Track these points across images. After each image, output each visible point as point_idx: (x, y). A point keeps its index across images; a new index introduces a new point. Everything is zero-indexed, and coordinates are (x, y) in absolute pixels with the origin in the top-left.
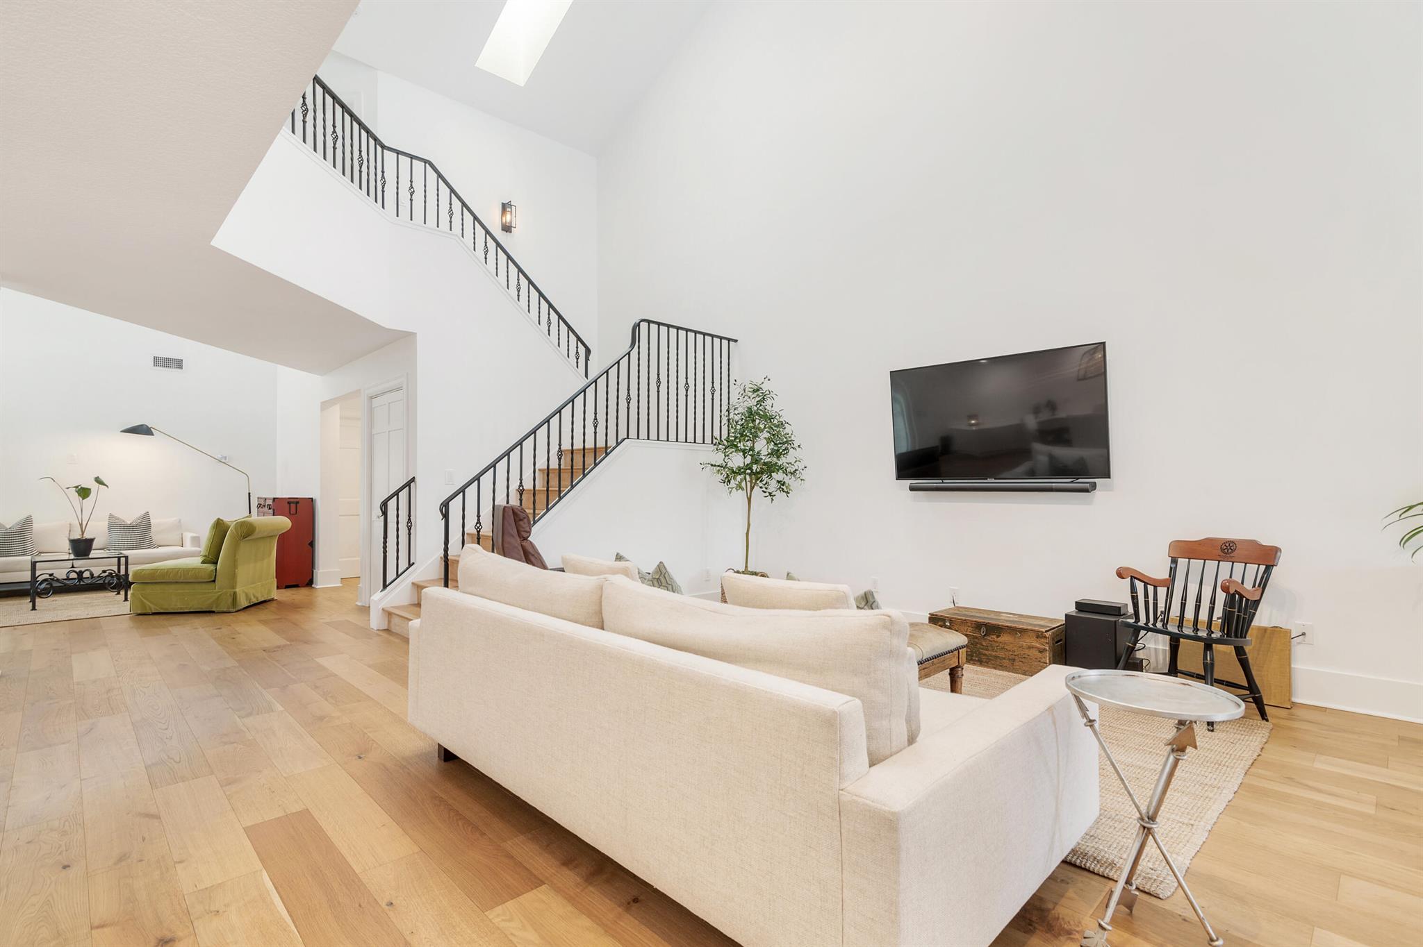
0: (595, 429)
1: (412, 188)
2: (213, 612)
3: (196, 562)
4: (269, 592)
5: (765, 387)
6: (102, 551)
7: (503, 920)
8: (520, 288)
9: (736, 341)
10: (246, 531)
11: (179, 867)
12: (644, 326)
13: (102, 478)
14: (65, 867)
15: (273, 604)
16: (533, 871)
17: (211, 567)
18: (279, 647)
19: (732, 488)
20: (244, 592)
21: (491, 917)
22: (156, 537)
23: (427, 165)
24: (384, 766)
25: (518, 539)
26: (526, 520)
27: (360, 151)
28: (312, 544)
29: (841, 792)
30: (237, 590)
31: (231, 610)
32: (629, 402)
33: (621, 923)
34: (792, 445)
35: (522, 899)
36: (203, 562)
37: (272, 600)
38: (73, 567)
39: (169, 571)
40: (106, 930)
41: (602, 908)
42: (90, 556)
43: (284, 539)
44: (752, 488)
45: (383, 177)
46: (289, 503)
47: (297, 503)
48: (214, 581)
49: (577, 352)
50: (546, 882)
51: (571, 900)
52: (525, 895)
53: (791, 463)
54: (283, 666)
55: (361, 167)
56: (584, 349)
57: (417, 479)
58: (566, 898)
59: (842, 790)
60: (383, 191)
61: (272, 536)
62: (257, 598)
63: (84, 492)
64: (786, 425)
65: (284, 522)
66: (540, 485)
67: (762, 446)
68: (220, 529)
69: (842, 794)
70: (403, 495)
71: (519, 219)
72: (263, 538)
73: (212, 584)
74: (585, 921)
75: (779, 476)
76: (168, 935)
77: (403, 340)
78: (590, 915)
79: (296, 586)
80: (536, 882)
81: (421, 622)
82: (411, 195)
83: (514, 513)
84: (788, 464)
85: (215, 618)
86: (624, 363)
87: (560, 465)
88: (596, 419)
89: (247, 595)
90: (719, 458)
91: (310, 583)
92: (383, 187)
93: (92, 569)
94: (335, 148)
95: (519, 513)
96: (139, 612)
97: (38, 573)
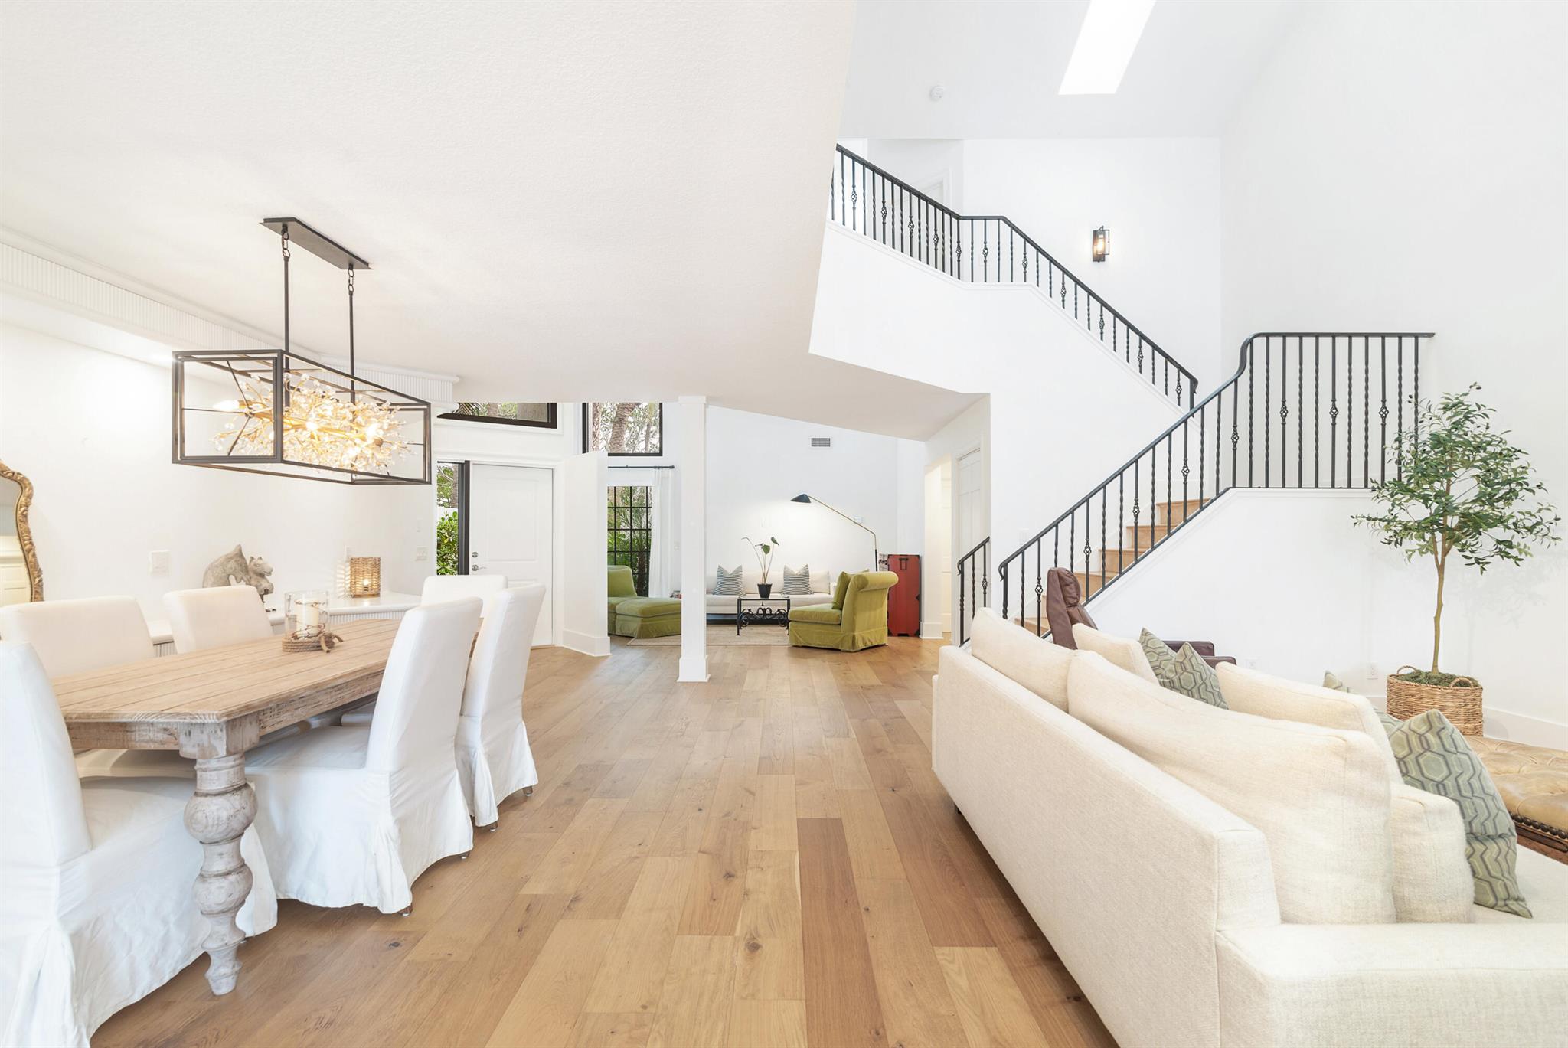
0: (1185, 479)
1: (986, 249)
2: (839, 650)
3: (828, 607)
4: (882, 638)
5: (1471, 401)
6: (780, 595)
7: (945, 959)
8: (1103, 325)
9: (1431, 335)
10: (862, 583)
11: (753, 831)
12: (1260, 344)
13: (776, 539)
14: (700, 810)
15: (884, 650)
16: (991, 932)
17: (837, 612)
18: (873, 686)
19: (1414, 551)
20: (861, 636)
21: (936, 952)
22: (813, 586)
23: (1001, 221)
24: (908, 802)
25: (1064, 605)
26: (1073, 585)
27: (936, 230)
28: (919, 598)
29: (1217, 933)
30: (856, 634)
31: (852, 650)
32: (1236, 442)
33: (1051, 1011)
34: (1525, 486)
35: (969, 950)
36: (833, 608)
37: (884, 645)
38: (763, 605)
39: (812, 613)
40: (705, 855)
41: (1039, 989)
42: (770, 598)
43: (894, 592)
44: (1446, 552)
45: (959, 247)
46: (901, 559)
47: (907, 559)
48: (840, 624)
49: (1179, 385)
50: (998, 945)
51: (1013, 970)
52: (973, 948)
53: (1529, 513)
54: (869, 702)
55: (936, 246)
56: (1189, 380)
57: (991, 539)
58: (1009, 966)
59: (1219, 931)
60: (959, 261)
61: (883, 589)
62: (871, 643)
63: (766, 549)
64: (1517, 453)
65: (892, 577)
66: (1128, 545)
67: (1464, 488)
68: (844, 580)
69: (1218, 936)
70: (979, 554)
71: (1114, 246)
72: (876, 590)
73: (837, 628)
74: (1016, 992)
75: (1499, 532)
76: (733, 872)
77: (977, 403)
78: (1024, 990)
79: (906, 635)
80: (988, 941)
81: (939, 677)
82: (985, 257)
83: (1060, 578)
84: (1523, 514)
85: (840, 655)
86: (1228, 395)
87: (1136, 523)
88: (1186, 466)
89: (863, 639)
90: (1382, 508)
91: (917, 634)
92: (959, 257)
93: (772, 608)
94: (911, 237)
95: (1066, 577)
96: (794, 644)
97: (743, 608)
